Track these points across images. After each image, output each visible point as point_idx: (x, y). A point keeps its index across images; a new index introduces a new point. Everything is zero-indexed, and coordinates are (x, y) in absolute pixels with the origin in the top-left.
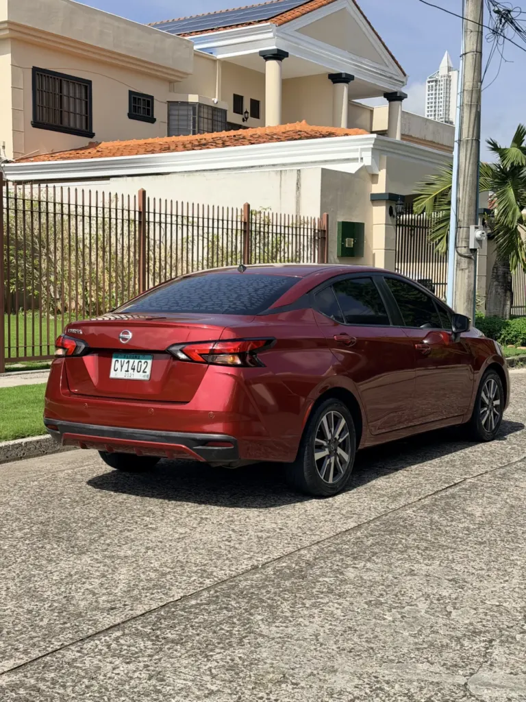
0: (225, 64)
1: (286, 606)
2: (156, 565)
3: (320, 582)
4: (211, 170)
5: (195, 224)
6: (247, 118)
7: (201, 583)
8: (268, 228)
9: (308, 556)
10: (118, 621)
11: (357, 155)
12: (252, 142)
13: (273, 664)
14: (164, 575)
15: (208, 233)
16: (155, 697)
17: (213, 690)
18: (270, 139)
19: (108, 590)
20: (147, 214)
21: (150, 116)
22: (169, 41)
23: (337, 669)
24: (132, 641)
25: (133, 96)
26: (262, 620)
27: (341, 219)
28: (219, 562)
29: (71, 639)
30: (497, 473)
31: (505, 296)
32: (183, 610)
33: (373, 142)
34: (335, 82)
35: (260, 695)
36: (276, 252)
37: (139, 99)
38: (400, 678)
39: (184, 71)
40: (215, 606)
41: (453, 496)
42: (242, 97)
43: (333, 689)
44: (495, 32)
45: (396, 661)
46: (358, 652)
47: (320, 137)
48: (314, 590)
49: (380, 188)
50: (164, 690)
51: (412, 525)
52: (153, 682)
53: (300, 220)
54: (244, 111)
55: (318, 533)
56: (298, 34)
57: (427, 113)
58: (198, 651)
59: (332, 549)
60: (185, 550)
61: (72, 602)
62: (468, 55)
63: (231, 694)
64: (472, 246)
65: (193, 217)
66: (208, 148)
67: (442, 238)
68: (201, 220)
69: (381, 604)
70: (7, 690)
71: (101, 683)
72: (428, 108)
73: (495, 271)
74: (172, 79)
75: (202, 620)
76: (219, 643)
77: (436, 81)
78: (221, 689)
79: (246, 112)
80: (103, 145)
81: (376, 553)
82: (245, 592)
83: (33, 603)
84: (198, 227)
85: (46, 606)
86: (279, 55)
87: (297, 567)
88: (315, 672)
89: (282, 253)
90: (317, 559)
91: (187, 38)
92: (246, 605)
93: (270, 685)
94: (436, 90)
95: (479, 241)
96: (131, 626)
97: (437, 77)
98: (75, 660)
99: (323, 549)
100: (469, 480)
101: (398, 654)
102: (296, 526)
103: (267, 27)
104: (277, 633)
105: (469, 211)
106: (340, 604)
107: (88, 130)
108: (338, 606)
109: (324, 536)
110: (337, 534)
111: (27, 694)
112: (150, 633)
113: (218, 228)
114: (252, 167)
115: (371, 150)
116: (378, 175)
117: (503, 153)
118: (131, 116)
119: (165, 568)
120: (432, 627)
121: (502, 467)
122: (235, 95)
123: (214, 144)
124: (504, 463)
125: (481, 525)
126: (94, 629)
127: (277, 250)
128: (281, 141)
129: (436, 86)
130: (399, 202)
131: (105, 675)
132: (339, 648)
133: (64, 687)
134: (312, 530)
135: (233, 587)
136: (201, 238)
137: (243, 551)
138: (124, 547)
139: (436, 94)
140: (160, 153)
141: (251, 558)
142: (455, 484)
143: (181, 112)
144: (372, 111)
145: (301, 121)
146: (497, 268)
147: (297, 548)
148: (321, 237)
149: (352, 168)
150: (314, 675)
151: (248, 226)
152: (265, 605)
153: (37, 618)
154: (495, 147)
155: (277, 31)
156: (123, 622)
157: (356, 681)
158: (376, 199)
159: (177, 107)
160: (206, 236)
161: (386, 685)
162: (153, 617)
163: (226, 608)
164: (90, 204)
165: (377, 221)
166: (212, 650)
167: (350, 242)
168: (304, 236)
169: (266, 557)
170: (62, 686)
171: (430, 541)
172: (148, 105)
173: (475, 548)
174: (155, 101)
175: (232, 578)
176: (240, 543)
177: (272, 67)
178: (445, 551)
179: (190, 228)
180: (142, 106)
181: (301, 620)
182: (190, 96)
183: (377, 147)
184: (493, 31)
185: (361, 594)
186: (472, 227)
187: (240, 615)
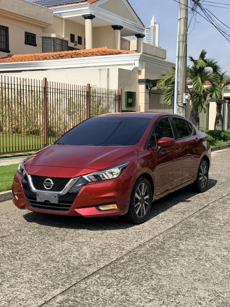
0: (67, 20)
1: (162, 261)
2: (98, 245)
3: (171, 251)
4: (67, 68)
5: (63, 93)
6: (76, 45)
7: (121, 253)
8: (96, 94)
9: (160, 239)
10: (95, 270)
11: (132, 62)
12: (85, 56)
13: (170, 287)
14: (104, 249)
15: (68, 96)
16: (128, 303)
17: (151, 299)
18: (92, 55)
19: (84, 257)
20: (47, 88)
21: (34, 43)
22: (42, 10)
23: (197, 288)
24: (105, 279)
25: (26, 34)
26: (155, 268)
27: (127, 90)
28: (124, 243)
29: (79, 279)
30: (220, 201)
31: (196, 123)
32: (120, 264)
33: (139, 57)
34: (115, 29)
35: (171, 301)
36: (99, 105)
37: (29, 36)
38: (225, 291)
39: (49, 23)
40: (133, 263)
41: (207, 212)
42: (74, 35)
43: (200, 297)
44: (193, 9)
45: (220, 284)
46: (202, 280)
47: (115, 54)
48: (170, 254)
49: (142, 77)
50: (130, 300)
51: (196, 225)
52: (124, 296)
53: (109, 91)
54: (75, 41)
55: (159, 229)
56: (98, 8)
57: (145, 41)
58: (136, 282)
59: (168, 236)
60: (107, 238)
61: (71, 263)
62: (182, 19)
63: (159, 300)
64: (184, 102)
65: (62, 90)
66: (65, 58)
67: (169, 99)
68: (65, 91)
69: (201, 259)
70: (64, 302)
71: (102, 297)
72: (146, 40)
73: (192, 113)
74: (44, 27)
75: (130, 269)
76: (143, 279)
77: (149, 28)
78: (154, 298)
79: (76, 42)
80: (14, 56)
81: (188, 238)
82: (142, 256)
83: (54, 264)
84: (64, 94)
85: (61, 265)
86: (91, 17)
87: (158, 245)
88: (189, 290)
89: (102, 105)
90: (165, 240)
91: (50, 8)
92: (146, 261)
93: (174, 296)
94: (149, 32)
95: (187, 100)
96: (102, 272)
97: (150, 27)
98: (86, 288)
99: (165, 236)
100: (211, 204)
101: (219, 281)
102: (148, 226)
103: (86, 4)
104: (165, 273)
105: (182, 87)
106: (185, 260)
107: (7, 49)
108: (184, 261)
109: (163, 231)
110: (167, 230)
111: (73, 303)
112: (111, 275)
113: (73, 94)
114: (85, 67)
115: (138, 60)
116: (141, 71)
117: (195, 62)
118: (26, 43)
119: (103, 247)
120: (227, 269)
121: (221, 198)
122: (71, 34)
123: (67, 56)
124: (221, 197)
125: (225, 224)
126: (87, 274)
127: (99, 104)
128: (98, 56)
129: (149, 30)
130: (150, 83)
131: (102, 294)
132: (193, 279)
133: (87, 299)
134: (156, 228)
135: (136, 254)
136: (65, 99)
137: (132, 238)
138: (79, 237)
139: (149, 34)
140: (43, 60)
141: (137, 241)
142: (205, 206)
143: (48, 42)
144: (129, 42)
145: (104, 47)
146: (193, 111)
147: (154, 236)
148: (118, 98)
149: (130, 68)
150: (189, 291)
151: (89, 94)
152: (153, 261)
153: (60, 270)
154: (192, 59)
155: (90, 6)
156: (97, 271)
157: (208, 293)
158: (141, 81)
159: (46, 39)
160: (67, 98)
161: (221, 294)
162: (109, 268)
163: (138, 263)
164: (14, 83)
165: (141, 92)
166: (141, 282)
167: (130, 100)
168: (110, 98)
169: (143, 240)
170: (86, 299)
171: (207, 231)
172: (34, 38)
173: (227, 234)
174: (36, 37)
175: (133, 250)
176: (129, 235)
177: (88, 22)
178: (216, 236)
179: (61, 94)
180: (31, 39)
181: (171, 267)
182: (52, 34)
183: (141, 59)
184: (192, 9)
185: (191, 256)
186: (184, 94)
187: (145, 266)
